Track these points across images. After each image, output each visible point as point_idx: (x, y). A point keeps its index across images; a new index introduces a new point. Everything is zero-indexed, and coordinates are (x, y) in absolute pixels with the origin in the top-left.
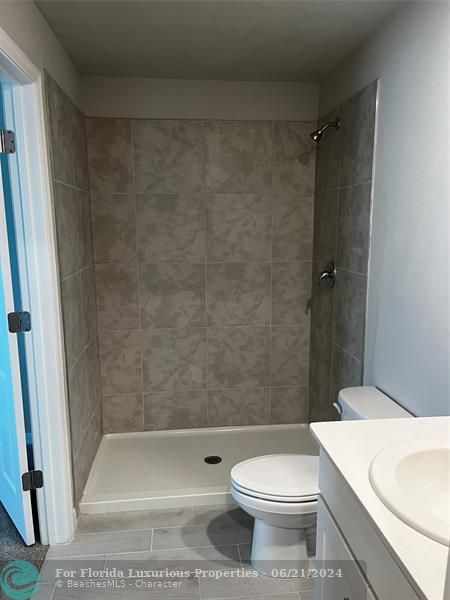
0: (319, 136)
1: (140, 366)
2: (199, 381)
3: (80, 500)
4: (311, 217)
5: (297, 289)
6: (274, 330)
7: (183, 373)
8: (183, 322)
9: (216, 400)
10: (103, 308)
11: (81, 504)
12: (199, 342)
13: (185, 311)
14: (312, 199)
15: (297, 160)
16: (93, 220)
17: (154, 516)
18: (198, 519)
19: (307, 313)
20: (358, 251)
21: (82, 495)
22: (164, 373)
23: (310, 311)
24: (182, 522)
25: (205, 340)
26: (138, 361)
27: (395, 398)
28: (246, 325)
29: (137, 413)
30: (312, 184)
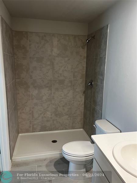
0: (89, 41)
1: (31, 112)
2: (50, 117)
3: (12, 157)
4: (85, 66)
5: (80, 88)
6: (73, 100)
7: (44, 114)
8: (45, 98)
9: (55, 122)
10: (18, 93)
11: (13, 158)
12: (49, 104)
13: (45, 95)
14: (85, 60)
15: (81, 48)
16: (15, 65)
17: (37, 161)
18: (51, 162)
19: (83, 95)
20: (101, 77)
21: (13, 155)
22: (39, 114)
23: (84, 94)
24: (46, 163)
25: (52, 104)
26: (30, 110)
27: (113, 124)
28: (65, 99)
29: (30, 127)
30: (86, 55)
